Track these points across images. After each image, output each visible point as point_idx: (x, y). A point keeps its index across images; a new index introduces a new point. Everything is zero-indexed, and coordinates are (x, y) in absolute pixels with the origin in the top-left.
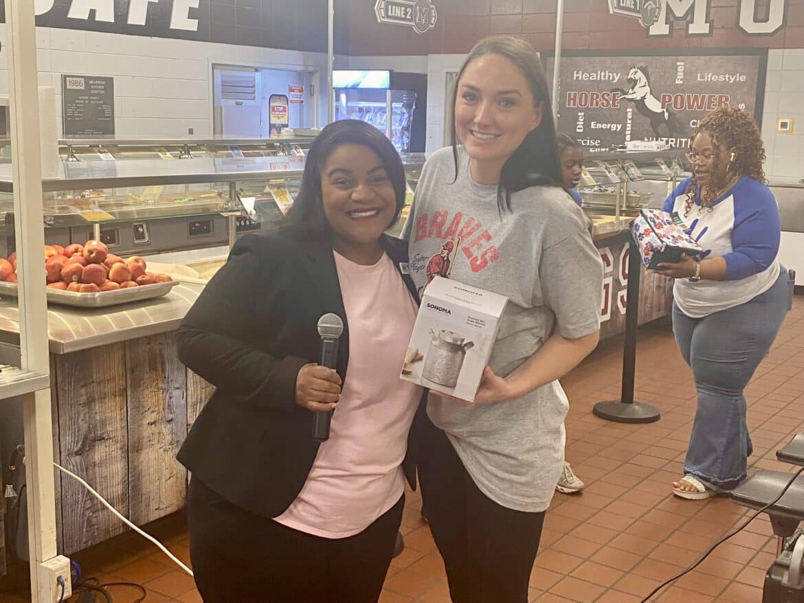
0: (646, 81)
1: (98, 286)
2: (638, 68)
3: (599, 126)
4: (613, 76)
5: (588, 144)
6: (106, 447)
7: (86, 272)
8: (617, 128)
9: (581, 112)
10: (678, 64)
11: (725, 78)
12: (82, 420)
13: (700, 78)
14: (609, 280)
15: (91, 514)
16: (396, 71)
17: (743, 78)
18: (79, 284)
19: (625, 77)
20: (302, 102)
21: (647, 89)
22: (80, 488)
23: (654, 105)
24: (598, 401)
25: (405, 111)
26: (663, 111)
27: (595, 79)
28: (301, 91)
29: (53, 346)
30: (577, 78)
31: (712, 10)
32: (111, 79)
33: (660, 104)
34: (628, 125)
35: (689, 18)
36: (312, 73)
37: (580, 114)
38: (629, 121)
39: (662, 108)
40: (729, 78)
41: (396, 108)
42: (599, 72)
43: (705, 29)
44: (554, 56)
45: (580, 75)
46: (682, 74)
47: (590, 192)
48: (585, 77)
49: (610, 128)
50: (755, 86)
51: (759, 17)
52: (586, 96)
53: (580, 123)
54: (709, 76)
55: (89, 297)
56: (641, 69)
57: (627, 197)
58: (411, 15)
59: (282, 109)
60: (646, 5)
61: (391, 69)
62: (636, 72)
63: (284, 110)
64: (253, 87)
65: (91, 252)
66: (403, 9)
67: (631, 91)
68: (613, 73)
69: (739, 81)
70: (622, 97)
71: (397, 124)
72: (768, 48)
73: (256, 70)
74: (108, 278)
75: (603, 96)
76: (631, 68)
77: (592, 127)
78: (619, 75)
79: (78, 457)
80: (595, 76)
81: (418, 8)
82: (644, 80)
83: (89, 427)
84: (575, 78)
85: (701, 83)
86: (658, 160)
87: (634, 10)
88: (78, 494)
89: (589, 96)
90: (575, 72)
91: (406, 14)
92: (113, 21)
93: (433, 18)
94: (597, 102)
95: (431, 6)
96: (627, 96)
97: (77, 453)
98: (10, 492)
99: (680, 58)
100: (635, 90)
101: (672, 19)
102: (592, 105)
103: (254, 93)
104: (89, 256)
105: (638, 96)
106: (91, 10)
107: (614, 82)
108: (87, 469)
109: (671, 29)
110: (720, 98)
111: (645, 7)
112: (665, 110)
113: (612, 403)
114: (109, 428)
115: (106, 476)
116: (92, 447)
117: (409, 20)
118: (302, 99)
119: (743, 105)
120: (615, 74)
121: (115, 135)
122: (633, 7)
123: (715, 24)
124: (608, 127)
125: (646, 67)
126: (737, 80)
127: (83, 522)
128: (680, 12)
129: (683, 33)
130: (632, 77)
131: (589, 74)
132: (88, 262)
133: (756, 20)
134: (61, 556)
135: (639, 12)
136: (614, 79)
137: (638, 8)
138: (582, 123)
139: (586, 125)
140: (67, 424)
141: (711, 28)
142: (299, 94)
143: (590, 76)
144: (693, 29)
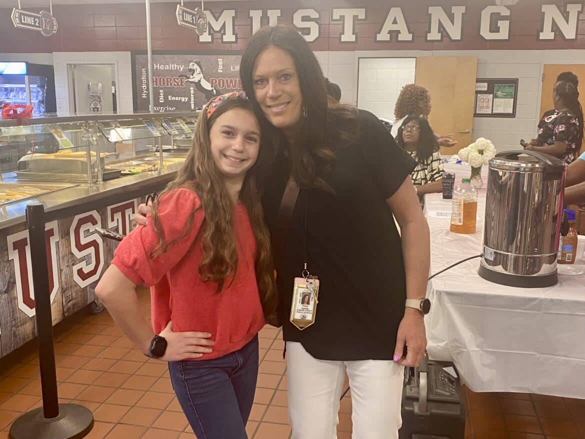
0: (200, 70)
2: (195, 62)
3: (174, 98)
4: (179, 67)
5: (168, 110)
8: (185, 100)
9: (162, 90)
10: (219, 60)
13: (233, 69)
16: (30, 62)
21: (202, 75)
23: (207, 85)
25: (40, 90)
31: (236, 27)
33: (210, 85)
34: (192, 98)
35: (222, 32)
41: (33, 88)
42: (170, 65)
43: (233, 39)
45: (158, 66)
46: (222, 66)
48: (162, 67)
49: (181, 100)
52: (164, 79)
53: (161, 97)
56: (196, 62)
58: (39, 24)
60: (200, 20)
61: (27, 61)
62: (193, 65)
66: (33, 19)
67: (191, 77)
70: (186, 80)
71: (35, 99)
75: (174, 80)
76: (190, 62)
77: (169, 99)
80: (168, 67)
81: (43, 19)
82: (199, 70)
84: (155, 68)
85: (233, 72)
87: (192, 24)
90: (155, 64)
91: (35, 22)
93: (55, 27)
94: (171, 84)
95: (53, 18)
96: (190, 80)
99: (221, 56)
100: (194, 76)
101: (212, 32)
102: (168, 85)
105: (196, 80)
109: (212, 38)
112: (213, 88)
117: (38, 27)
122: (191, 22)
123: (238, 35)
125: (200, 62)
128: (217, 28)
129: (220, 41)
130: (192, 68)
135: (195, 25)
137: (194, 23)
143: (165, 67)
144: (225, 39)
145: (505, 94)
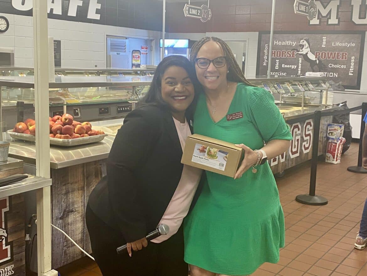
0: (308, 45)
1: (70, 136)
2: (304, 40)
3: (286, 66)
4: (293, 43)
5: (281, 75)
6: (74, 215)
7: (64, 129)
8: (294, 67)
9: (278, 60)
10: (323, 38)
11: (345, 44)
12: (63, 202)
13: (334, 45)
14: (299, 137)
15: (66, 249)
16: (191, 40)
17: (354, 45)
18: (61, 135)
19: (298, 44)
20: (147, 54)
21: (309, 49)
22: (61, 235)
23: (312, 57)
24: (298, 195)
26: (316, 60)
27: (284, 44)
28: (147, 48)
29: (52, 164)
30: (276, 44)
31: (340, 13)
32: (60, 41)
33: (315, 56)
34: (299, 66)
35: (328, 17)
36: (152, 40)
37: (277, 60)
38: (300, 64)
39: (316, 58)
40: (347, 45)
42: (286, 41)
43: (336, 22)
44: (270, 33)
45: (277, 43)
46: (325, 42)
47: (286, 96)
48: (280, 43)
49: (291, 67)
50: (359, 48)
51: (361, 17)
52: (280, 52)
53: (277, 65)
54: (338, 44)
55: (66, 141)
56: (306, 40)
57: (304, 99)
58: (200, 14)
59: (138, 57)
60: (311, 9)
61: (189, 39)
62: (303, 42)
63: (139, 57)
64: (125, 46)
65: (66, 119)
66: (196, 10)
67: (301, 50)
68: (292, 42)
69: (352, 46)
70: (297, 53)
72: (366, 31)
73: (126, 39)
74: (74, 132)
75: (288, 53)
76: (301, 40)
77: (283, 67)
78: (296, 42)
79: (61, 220)
80: (284, 43)
81: (203, 10)
82: (307, 45)
83: (66, 206)
84: (275, 44)
85: (334, 47)
86: (320, 81)
87: (305, 12)
88: (61, 239)
89: (281, 53)
90: (275, 41)
91: (197, 13)
92: (61, 14)
93: (210, 15)
94: (285, 55)
95: (209, 10)
96: (299, 53)
97: (61, 218)
98: (28, 238)
99: (325, 35)
100: (303, 49)
101: (320, 17)
102: (283, 56)
103: (125, 49)
104: (65, 121)
105: (304, 53)
106: (51, 9)
107: (293, 46)
108: (65, 226)
109: (320, 22)
110: (343, 54)
111: (310, 11)
112: (317, 59)
113: (305, 196)
114: (76, 206)
115: (74, 230)
116: (68, 216)
117: (199, 16)
118: (147, 52)
119: (354, 57)
120: (293, 42)
121: (61, 67)
122: (305, 11)
123: (341, 19)
124: (290, 67)
125: (308, 39)
126: (351, 45)
127: (63, 252)
128: (324, 14)
129: (326, 23)
130: (302, 43)
131: (282, 42)
132: (64, 124)
133: (360, 18)
134: (53, 270)
135: (307, 13)
136: (293, 44)
137: (307, 11)
138: (278, 65)
139: (280, 66)
140: (56, 204)
141: (339, 21)
142: (146, 50)
143: (282, 43)
144: (330, 22)
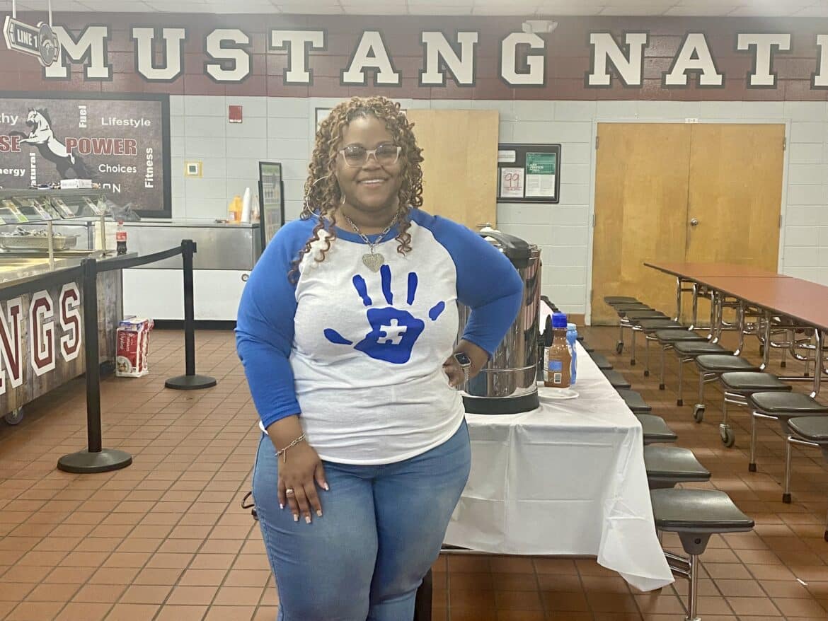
0: (47, 124)
2: (37, 111)
4: (10, 118)
8: (20, 173)
10: (80, 107)
11: (129, 122)
13: (105, 122)
14: (50, 326)
17: (148, 123)
21: (50, 133)
23: (59, 150)
26: (69, 156)
31: (110, 55)
33: (65, 149)
34: (32, 170)
35: (86, 62)
38: (33, 166)
39: (67, 152)
40: (134, 123)
43: (104, 73)
46: (85, 118)
49: (13, 173)
50: (160, 131)
51: (157, 64)
54: (114, 120)
56: (40, 111)
57: (53, 239)
60: (45, 42)
62: (35, 115)
67: (31, 135)
68: (9, 115)
69: (144, 126)
70: (23, 140)
72: (169, 94)
75: (1, 141)
76: (30, 111)
82: (45, 123)
85: (106, 128)
87: (33, 48)
96: (28, 140)
99: (82, 101)
100: (36, 133)
101: (68, 62)
105: (40, 140)
107: (12, 124)
109: (69, 72)
110: (127, 142)
111: (44, 45)
112: (71, 154)
113: (79, 454)
119: (151, 149)
122: (31, 44)
123: (114, 68)
125: (46, 110)
126: (142, 124)
128: (76, 54)
129: (81, 76)
130: (32, 120)
135: (37, 50)
136: (11, 121)
137: (36, 46)
141: (110, 73)
144: (91, 73)
145: (542, 167)
